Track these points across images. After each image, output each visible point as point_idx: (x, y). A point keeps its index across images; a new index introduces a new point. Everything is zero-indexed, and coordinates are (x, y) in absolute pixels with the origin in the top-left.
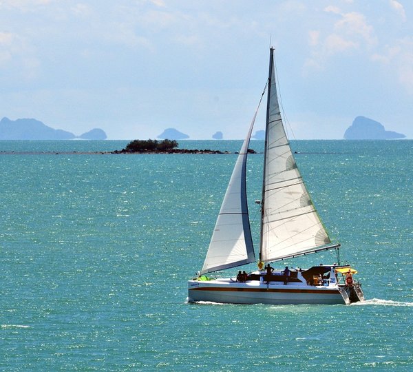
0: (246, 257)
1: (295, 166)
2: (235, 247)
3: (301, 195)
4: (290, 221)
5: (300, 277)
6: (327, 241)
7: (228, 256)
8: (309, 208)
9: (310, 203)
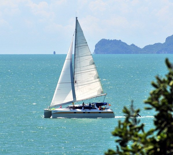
0: (72, 100)
1: (94, 64)
2: (68, 96)
3: (95, 75)
4: (89, 85)
5: (96, 107)
6: (102, 92)
7: (65, 100)
8: (98, 80)
9: (98, 78)
